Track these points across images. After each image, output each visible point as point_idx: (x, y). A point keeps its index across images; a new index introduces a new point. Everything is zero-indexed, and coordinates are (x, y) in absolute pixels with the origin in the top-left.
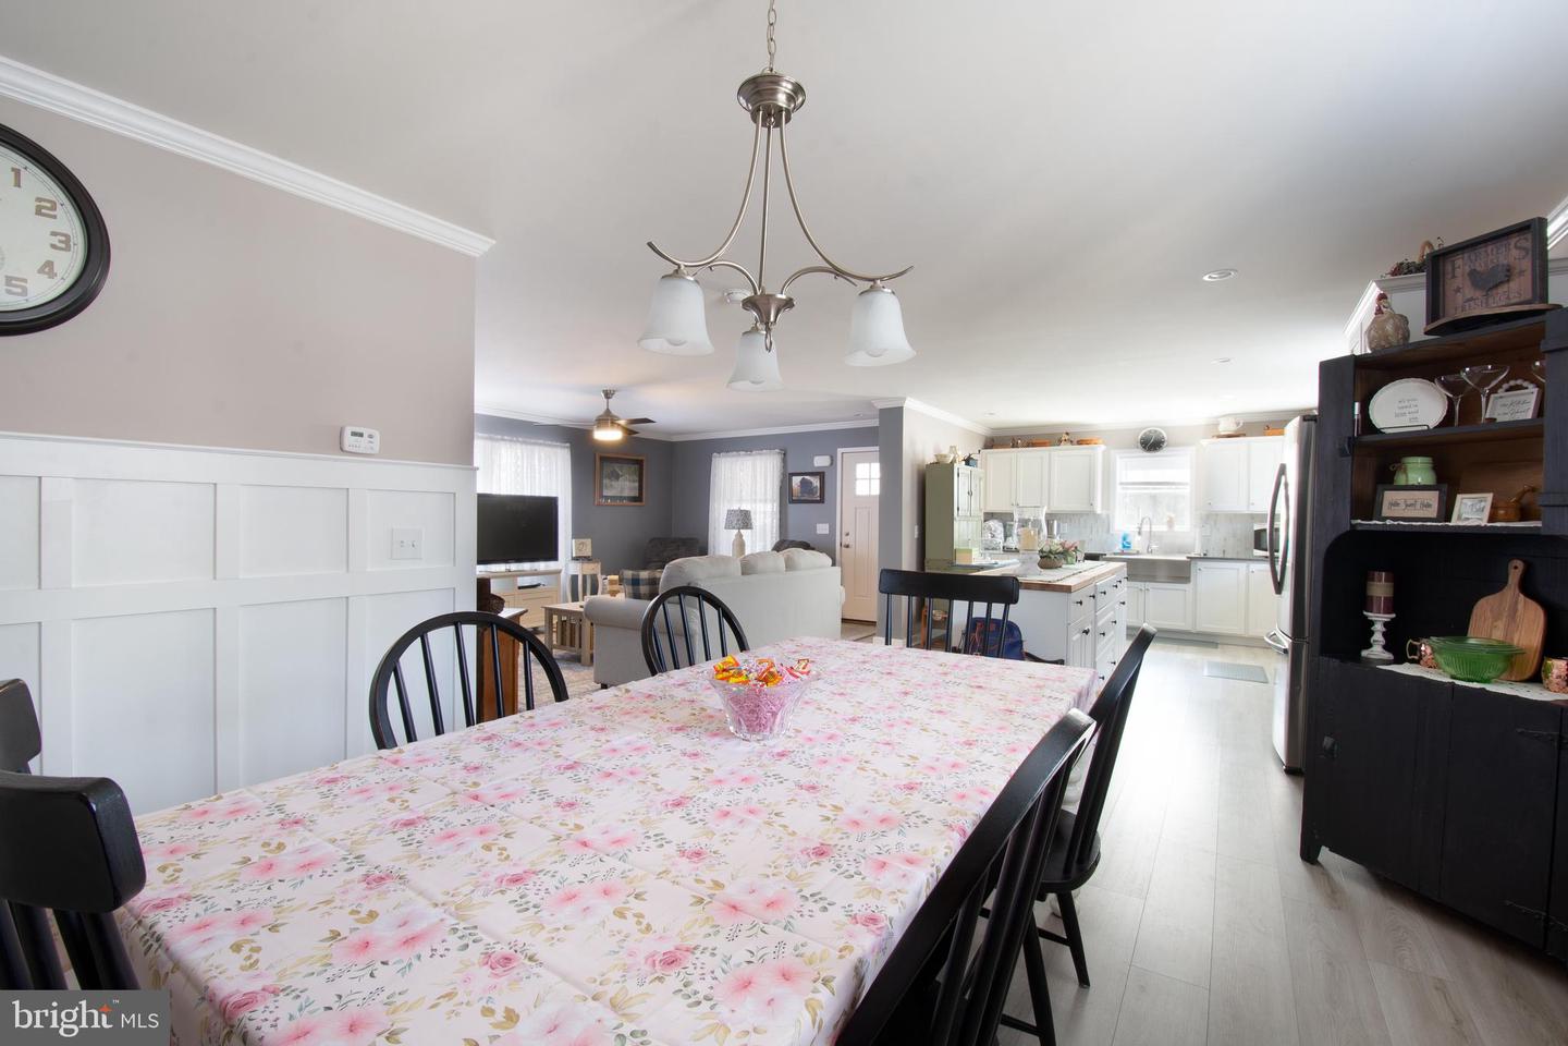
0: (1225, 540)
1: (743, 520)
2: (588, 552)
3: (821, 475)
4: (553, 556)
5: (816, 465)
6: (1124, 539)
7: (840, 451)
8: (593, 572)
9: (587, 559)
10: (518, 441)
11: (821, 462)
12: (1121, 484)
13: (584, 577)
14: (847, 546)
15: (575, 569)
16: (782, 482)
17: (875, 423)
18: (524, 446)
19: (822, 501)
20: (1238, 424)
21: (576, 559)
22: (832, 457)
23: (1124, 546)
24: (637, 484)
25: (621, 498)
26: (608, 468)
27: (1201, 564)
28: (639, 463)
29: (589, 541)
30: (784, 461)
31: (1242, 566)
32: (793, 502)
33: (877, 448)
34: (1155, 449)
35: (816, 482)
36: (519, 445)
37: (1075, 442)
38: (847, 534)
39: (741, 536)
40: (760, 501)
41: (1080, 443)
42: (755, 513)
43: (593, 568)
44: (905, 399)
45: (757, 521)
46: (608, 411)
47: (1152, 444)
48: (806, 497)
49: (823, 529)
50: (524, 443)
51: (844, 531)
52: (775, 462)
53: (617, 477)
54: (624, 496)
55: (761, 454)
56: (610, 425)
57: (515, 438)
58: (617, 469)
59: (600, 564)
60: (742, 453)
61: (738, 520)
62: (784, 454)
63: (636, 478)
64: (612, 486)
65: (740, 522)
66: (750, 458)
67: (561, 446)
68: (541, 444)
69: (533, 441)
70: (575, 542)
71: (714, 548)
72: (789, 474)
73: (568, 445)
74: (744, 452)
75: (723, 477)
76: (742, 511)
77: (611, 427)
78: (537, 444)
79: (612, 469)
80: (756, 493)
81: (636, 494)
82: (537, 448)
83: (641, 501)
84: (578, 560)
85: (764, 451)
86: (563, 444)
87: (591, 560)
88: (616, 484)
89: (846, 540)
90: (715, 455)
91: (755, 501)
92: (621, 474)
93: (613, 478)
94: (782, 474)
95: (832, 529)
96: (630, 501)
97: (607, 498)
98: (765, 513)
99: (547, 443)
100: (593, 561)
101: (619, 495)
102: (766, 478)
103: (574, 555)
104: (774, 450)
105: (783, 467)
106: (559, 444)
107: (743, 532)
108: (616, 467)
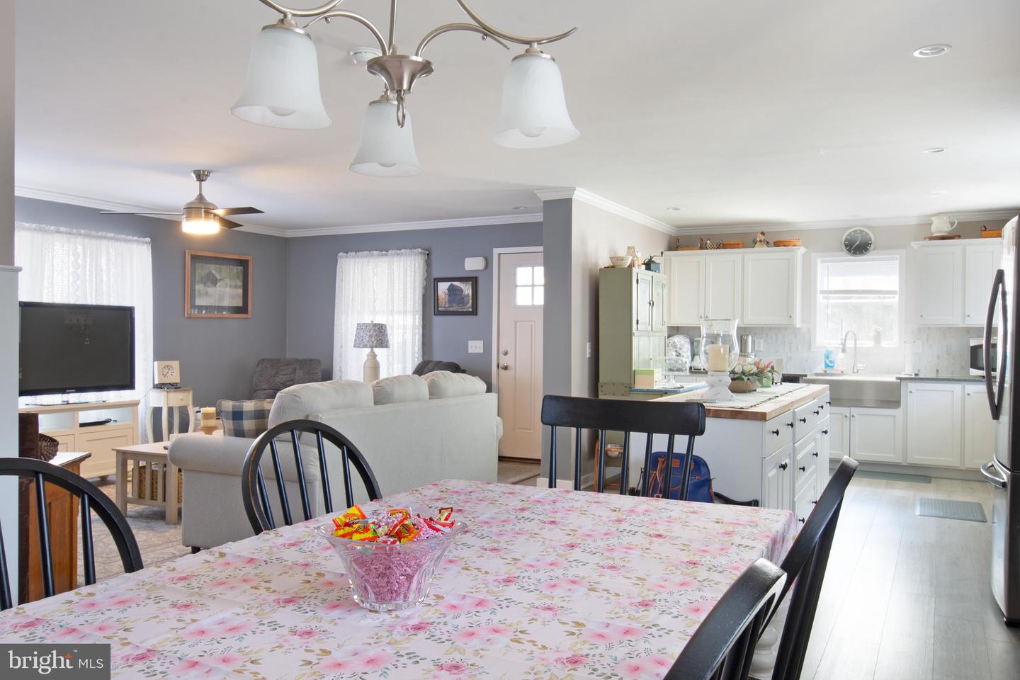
0: (938, 357)
1: (378, 336)
2: (175, 377)
3: (473, 280)
4: (129, 384)
5: (467, 268)
6: (827, 357)
7: (496, 251)
8: (182, 404)
10: (80, 235)
11: (473, 264)
12: (822, 292)
13: (170, 410)
14: (506, 368)
15: (159, 399)
16: (425, 288)
17: (538, 217)
18: (87, 240)
19: (474, 312)
20: (952, 224)
21: (159, 387)
22: (486, 259)
23: (827, 366)
24: (240, 291)
25: (219, 309)
26: (202, 270)
27: (912, 386)
28: (244, 264)
29: (176, 364)
30: (428, 263)
31: (957, 387)
32: (439, 313)
33: (541, 249)
34: (861, 253)
35: (467, 289)
36: (80, 239)
37: (772, 243)
38: (506, 353)
39: (375, 356)
40: (398, 312)
41: (777, 244)
42: (392, 328)
43: (182, 398)
44: (573, 190)
45: (394, 337)
46: (201, 198)
47: (857, 246)
48: (455, 308)
49: (476, 347)
50: (86, 236)
51: (502, 350)
52: (417, 264)
53: (214, 282)
54: (224, 305)
55: (398, 254)
56: (203, 215)
57: (74, 231)
58: (214, 272)
59: (191, 393)
60: (375, 252)
61: (371, 336)
62: (428, 254)
63: (240, 283)
64: (207, 292)
65: (373, 339)
66: (386, 259)
67: (138, 242)
68: (111, 238)
69: (100, 234)
70: (158, 365)
71: (341, 371)
72: (435, 279)
73: (148, 239)
74: (378, 252)
75: (352, 283)
76: (375, 325)
77: (205, 217)
78: (105, 238)
79: (207, 271)
80: (393, 302)
81: (239, 303)
82: (104, 243)
83: (246, 312)
84: (161, 388)
85: (403, 251)
86: (141, 239)
87: (179, 388)
88: (211, 290)
89: (504, 361)
90: (341, 254)
91: (392, 313)
92: (218, 277)
93: (209, 283)
94: (426, 279)
95: (488, 347)
96: (232, 313)
97: (200, 308)
98: (405, 327)
99: (119, 236)
100: (182, 389)
101: (217, 305)
102: (405, 283)
103: (156, 382)
104: (415, 249)
105: (426, 271)
106: (135, 238)
107: (377, 350)
108: (213, 269)
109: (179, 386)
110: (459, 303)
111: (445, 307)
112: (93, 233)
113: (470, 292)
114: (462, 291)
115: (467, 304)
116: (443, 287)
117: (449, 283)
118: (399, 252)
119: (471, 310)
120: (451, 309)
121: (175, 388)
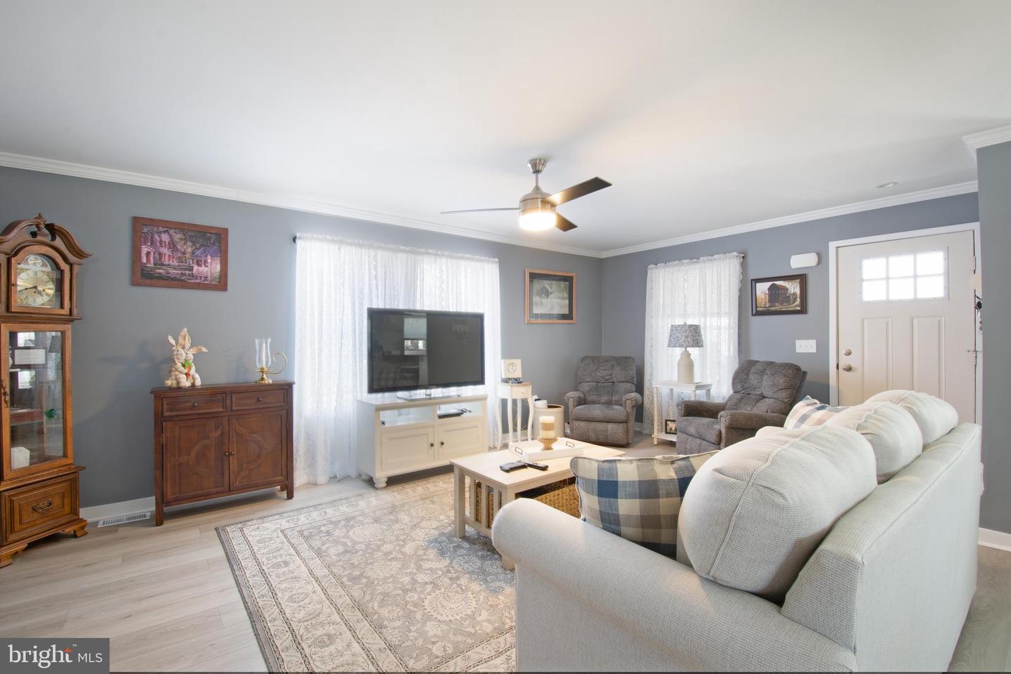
1: (693, 336)
2: (518, 374)
3: (802, 278)
4: (480, 381)
5: (793, 267)
7: (832, 245)
8: (524, 396)
9: (518, 381)
10: (444, 255)
11: (801, 261)
13: (515, 402)
14: (849, 369)
15: (508, 392)
16: (741, 291)
18: (449, 260)
19: (803, 310)
21: (506, 381)
22: (819, 255)
24: (567, 302)
25: (550, 316)
26: (538, 285)
28: (568, 279)
29: (518, 362)
30: (744, 265)
32: (759, 313)
35: (793, 288)
36: (444, 260)
38: (849, 353)
39: (689, 355)
40: (712, 314)
42: (705, 330)
43: (523, 392)
45: (708, 336)
46: (537, 189)
48: (778, 307)
49: (806, 346)
50: (448, 256)
51: (843, 352)
52: (732, 268)
53: (547, 294)
54: (554, 313)
55: (711, 260)
56: (540, 206)
57: (440, 252)
58: (547, 286)
59: (531, 386)
60: (685, 261)
61: (687, 337)
62: (743, 257)
63: (566, 295)
64: (542, 303)
65: (689, 339)
66: (697, 266)
67: (489, 261)
68: (468, 259)
69: (459, 255)
70: (505, 362)
71: (652, 367)
72: (752, 280)
73: (497, 260)
74: (688, 260)
75: (662, 291)
76: (691, 326)
77: (542, 208)
78: (463, 258)
79: (542, 286)
80: (705, 304)
81: (566, 311)
82: (463, 262)
83: (572, 319)
84: (507, 382)
85: (716, 256)
86: (492, 259)
87: (521, 382)
88: (545, 301)
89: (845, 361)
90: (651, 266)
91: (705, 315)
92: (550, 290)
93: (543, 295)
94: (741, 281)
95: (823, 346)
96: (559, 319)
97: (537, 316)
98: (719, 328)
99: (475, 257)
100: (523, 383)
101: (548, 313)
102: (719, 287)
103: (503, 377)
104: (731, 252)
105: (742, 273)
106: (487, 258)
107: (690, 350)
108: (546, 284)
109: (521, 380)
110: (784, 302)
111: (765, 307)
112: (454, 254)
113: (798, 291)
114: (787, 289)
115: (794, 302)
116: (762, 289)
117: (770, 283)
118: (710, 258)
119: (799, 308)
120: (773, 309)
121: (518, 383)
